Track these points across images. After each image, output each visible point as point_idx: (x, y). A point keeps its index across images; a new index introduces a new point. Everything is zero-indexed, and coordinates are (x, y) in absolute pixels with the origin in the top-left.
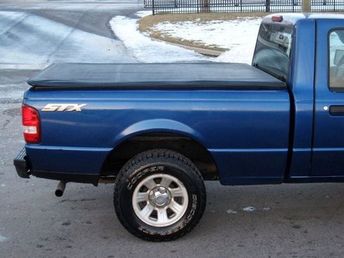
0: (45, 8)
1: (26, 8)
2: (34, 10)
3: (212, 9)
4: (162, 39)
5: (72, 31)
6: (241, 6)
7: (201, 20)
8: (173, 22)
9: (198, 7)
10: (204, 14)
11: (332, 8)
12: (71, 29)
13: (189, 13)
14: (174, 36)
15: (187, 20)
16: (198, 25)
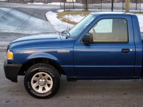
0: (20, 7)
1: (12, 7)
2: (15, 8)
3: (89, 10)
4: (66, 22)
5: (30, 17)
6: (101, 9)
7: (84, 14)
8: (72, 14)
9: (83, 9)
10: (86, 12)
11: (139, 11)
12: (29, 16)
13: (79, 11)
14: (72, 20)
15: (78, 14)
16: (82, 16)
